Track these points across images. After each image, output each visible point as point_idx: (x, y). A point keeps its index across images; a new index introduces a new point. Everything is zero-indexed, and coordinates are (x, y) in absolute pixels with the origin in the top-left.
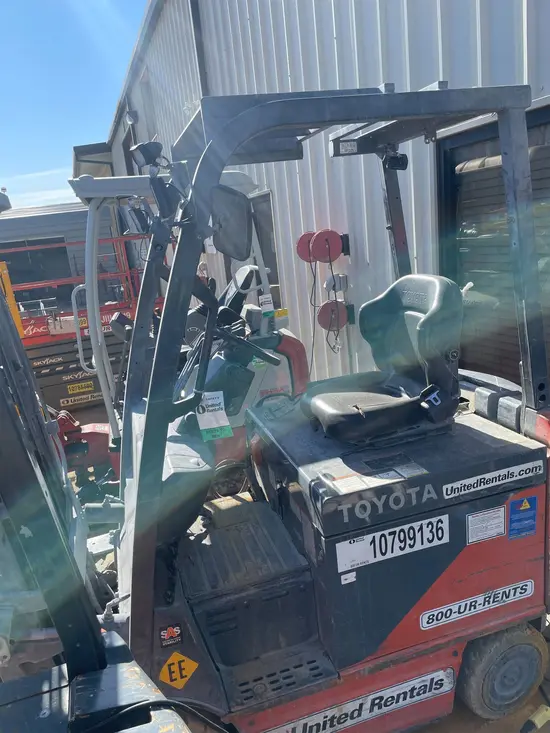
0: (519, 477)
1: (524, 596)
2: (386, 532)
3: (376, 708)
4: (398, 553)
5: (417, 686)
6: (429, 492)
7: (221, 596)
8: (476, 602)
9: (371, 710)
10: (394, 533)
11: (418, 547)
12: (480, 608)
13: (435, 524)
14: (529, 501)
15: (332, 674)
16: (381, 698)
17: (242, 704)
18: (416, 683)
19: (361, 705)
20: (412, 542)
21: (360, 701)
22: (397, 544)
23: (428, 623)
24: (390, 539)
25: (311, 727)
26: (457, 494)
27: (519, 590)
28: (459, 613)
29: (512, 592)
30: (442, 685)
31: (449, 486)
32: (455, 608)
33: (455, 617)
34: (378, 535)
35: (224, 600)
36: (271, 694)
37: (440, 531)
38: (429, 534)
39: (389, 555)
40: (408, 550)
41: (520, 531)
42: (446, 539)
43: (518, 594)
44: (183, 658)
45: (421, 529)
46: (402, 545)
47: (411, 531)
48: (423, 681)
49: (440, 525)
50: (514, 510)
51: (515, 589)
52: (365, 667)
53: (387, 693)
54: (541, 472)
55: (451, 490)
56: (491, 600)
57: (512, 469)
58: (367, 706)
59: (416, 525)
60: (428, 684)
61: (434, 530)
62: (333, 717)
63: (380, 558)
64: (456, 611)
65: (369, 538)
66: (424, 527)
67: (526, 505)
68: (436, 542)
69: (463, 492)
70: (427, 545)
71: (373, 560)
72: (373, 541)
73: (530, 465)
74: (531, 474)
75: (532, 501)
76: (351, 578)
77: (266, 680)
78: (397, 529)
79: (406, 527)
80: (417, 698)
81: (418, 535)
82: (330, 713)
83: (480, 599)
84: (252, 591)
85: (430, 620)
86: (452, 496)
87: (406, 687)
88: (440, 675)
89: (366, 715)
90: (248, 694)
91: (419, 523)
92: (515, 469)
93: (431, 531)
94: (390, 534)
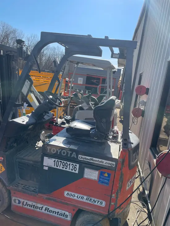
0: (105, 164)
1: (101, 205)
2: (59, 160)
3: (46, 211)
4: (61, 168)
5: (60, 212)
6: (74, 155)
7: (24, 160)
8: (84, 197)
9: (45, 211)
10: (61, 162)
11: (68, 170)
12: (84, 200)
13: (74, 165)
14: (108, 174)
15: (37, 193)
16: (49, 209)
17: (13, 186)
19: (42, 207)
20: (66, 167)
21: (42, 206)
22: (62, 166)
23: (67, 195)
24: (60, 163)
25: (28, 204)
26: (83, 160)
27: (99, 202)
28: (77, 197)
29: (97, 202)
30: (67, 217)
31: (81, 156)
32: (76, 195)
33: (75, 198)
34: (56, 160)
35: (24, 161)
36: (20, 188)
37: (75, 169)
38: (72, 168)
39: (58, 168)
40: (64, 169)
41: (103, 182)
42: (77, 172)
43: (99, 203)
45: (69, 165)
46: (63, 167)
47: (66, 164)
48: (62, 212)
49: (76, 166)
50: (101, 174)
51: (98, 201)
52: (45, 196)
53: (51, 209)
54: (114, 166)
55: (81, 157)
56: (89, 200)
57: (103, 161)
58: (44, 208)
59: (68, 163)
60: (63, 214)
61: (74, 167)
62: (34, 206)
63: (56, 167)
64: (76, 196)
65: (54, 159)
66: (71, 165)
67: (106, 175)
68: (73, 171)
69: (85, 160)
70: (70, 171)
71: (53, 167)
72: (55, 161)
73: (110, 162)
74: (110, 165)
75: (109, 175)
76: (46, 168)
77: (23, 186)
78: (63, 161)
79: (65, 162)
80: (59, 216)
81: (68, 166)
82: (34, 204)
83: (85, 197)
84: (31, 162)
85: (68, 194)
86: (81, 159)
87: (57, 210)
88: (67, 213)
89: (43, 211)
90: (17, 186)
91: (69, 163)
92: (105, 161)
93: (73, 167)
94: (60, 161)
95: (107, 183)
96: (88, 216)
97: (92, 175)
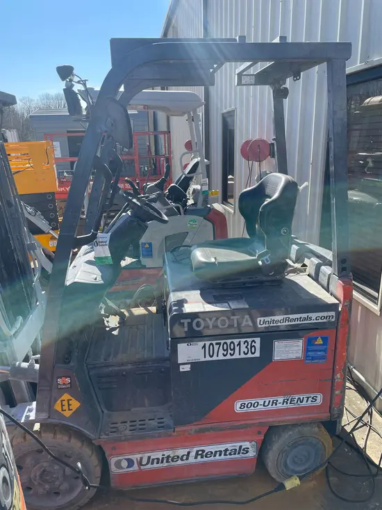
0: (315, 321)
1: (314, 404)
2: (214, 342)
3: (199, 457)
4: (221, 357)
5: (230, 449)
6: (247, 321)
8: (277, 401)
9: (196, 458)
10: (219, 344)
11: (236, 356)
12: (280, 406)
13: (250, 343)
14: (323, 339)
15: (170, 428)
16: (203, 451)
17: (108, 435)
18: (229, 446)
19: (189, 453)
20: (232, 352)
21: (188, 450)
22: (221, 351)
23: (240, 408)
24: (216, 347)
25: (153, 460)
26: (267, 325)
27: (310, 399)
28: (264, 406)
29: (305, 399)
30: (247, 452)
31: (262, 319)
32: (261, 402)
33: (260, 408)
34: (208, 343)
35: (110, 369)
36: (128, 432)
37: (253, 348)
38: (244, 350)
39: (215, 358)
40: (229, 357)
41: (313, 358)
42: (257, 354)
43: (309, 402)
44: (71, 398)
45: (239, 344)
46: (225, 353)
47: (232, 345)
48: (235, 446)
49: (253, 344)
50: (309, 343)
51: (308, 398)
52: (192, 428)
53: (207, 449)
54: (333, 320)
55: (262, 322)
56: (289, 402)
57: (310, 315)
58: (193, 454)
59: (236, 341)
60: (238, 449)
61: (249, 347)
62: (168, 457)
63: (208, 358)
64: (261, 404)
65: (202, 344)
66: (242, 343)
67: (320, 341)
68: (250, 355)
69: (272, 325)
70: (243, 356)
71: (204, 360)
72: (204, 347)
73: (325, 314)
74: (325, 320)
75: (324, 339)
76: (187, 368)
77: (128, 424)
78: (222, 342)
79: (229, 341)
80: (229, 457)
81: (237, 349)
82: (167, 453)
83: (281, 400)
84: (130, 367)
85: (242, 406)
86: (264, 325)
87: (222, 447)
88: (246, 444)
89: (192, 460)
90: (114, 430)
91: (238, 340)
92: (314, 315)
93: (246, 347)
94: (217, 344)
95: (322, 358)
96: (291, 433)
97: (290, 350)
